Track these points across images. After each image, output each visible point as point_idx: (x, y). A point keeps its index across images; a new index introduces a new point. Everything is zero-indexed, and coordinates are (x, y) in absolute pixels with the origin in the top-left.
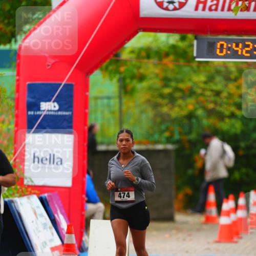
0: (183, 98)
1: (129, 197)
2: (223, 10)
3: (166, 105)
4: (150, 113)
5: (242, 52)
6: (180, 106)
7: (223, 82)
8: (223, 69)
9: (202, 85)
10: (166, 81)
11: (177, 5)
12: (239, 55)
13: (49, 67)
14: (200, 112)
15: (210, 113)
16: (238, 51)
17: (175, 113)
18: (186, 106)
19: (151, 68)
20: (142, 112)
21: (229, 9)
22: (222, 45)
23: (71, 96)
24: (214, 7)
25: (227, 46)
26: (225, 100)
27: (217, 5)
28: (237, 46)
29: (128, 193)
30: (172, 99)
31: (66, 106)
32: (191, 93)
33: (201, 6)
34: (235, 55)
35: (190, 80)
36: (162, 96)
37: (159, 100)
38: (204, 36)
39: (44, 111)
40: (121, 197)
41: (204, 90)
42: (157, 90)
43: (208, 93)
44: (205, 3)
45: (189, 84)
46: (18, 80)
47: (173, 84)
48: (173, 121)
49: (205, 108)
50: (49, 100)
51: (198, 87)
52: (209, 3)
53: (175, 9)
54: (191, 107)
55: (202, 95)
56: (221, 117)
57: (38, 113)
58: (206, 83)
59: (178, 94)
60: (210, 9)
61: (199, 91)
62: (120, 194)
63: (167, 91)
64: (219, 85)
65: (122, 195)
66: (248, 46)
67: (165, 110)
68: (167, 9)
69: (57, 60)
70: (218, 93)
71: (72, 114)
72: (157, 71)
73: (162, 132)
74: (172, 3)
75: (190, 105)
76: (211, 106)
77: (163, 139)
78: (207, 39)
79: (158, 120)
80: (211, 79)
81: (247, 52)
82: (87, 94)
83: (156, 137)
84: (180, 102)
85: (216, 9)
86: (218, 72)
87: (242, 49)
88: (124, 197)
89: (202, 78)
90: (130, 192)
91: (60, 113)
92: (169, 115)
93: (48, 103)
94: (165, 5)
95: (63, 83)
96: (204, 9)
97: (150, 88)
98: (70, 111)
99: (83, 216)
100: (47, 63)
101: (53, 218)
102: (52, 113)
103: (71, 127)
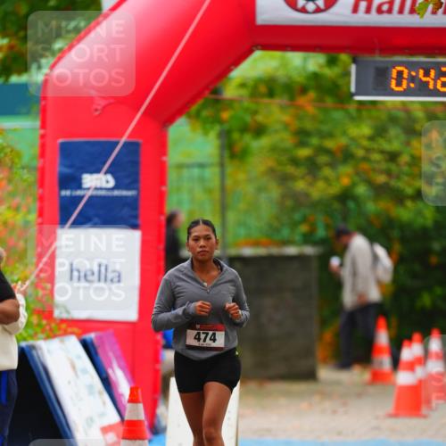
0: (332, 165)
1: (214, 340)
2: (401, 11)
3: (303, 178)
4: (275, 191)
5: (435, 85)
6: (327, 180)
7: (403, 137)
8: (401, 114)
9: (365, 143)
10: (302, 136)
11: (321, 3)
12: (430, 90)
13: (97, 113)
14: (361, 190)
15: (379, 191)
16: (428, 83)
17: (319, 190)
18: (338, 178)
19: (275, 114)
20: (260, 190)
21: (412, 11)
22: (400, 74)
23: (136, 163)
24: (385, 7)
25: (409, 73)
26: (406, 169)
27: (391, 3)
28: (427, 74)
29: (214, 334)
30: (312, 167)
31: (127, 181)
32: (346, 156)
33: (363, 5)
34: (423, 89)
35: (344, 133)
36: (295, 162)
37: (290, 169)
38: (367, 58)
39: (89, 189)
40: (199, 340)
41: (368, 150)
42: (285, 151)
43: (376, 157)
45: (343, 141)
46: (43, 137)
47: (315, 141)
48: (315, 205)
49: (370, 183)
50: (98, 171)
51: (359, 146)
53: (318, 10)
54: (346, 181)
55: (366, 159)
56: (399, 198)
57: (79, 193)
58: (371, 138)
59: (323, 159)
60: (379, 11)
61: (360, 153)
62: (199, 334)
63: (304, 152)
64: (394, 142)
65: (203, 336)
67: (300, 185)
68: (303, 10)
69: (110, 100)
70: (393, 157)
71: (138, 194)
72: (286, 118)
73: (294, 225)
75: (343, 177)
76: (381, 179)
77: (297, 238)
78: (375, 61)
79: (289, 203)
80: (380, 132)
81: (444, 84)
82: (164, 158)
83: (286, 233)
84: (327, 172)
85: (390, 11)
86: (393, 120)
87: (435, 80)
88: (205, 340)
89: (366, 130)
90: (217, 333)
91: (116, 193)
92: (307, 195)
93: (95, 176)
95: (124, 140)
96: (368, 10)
97: (274, 149)
98: (134, 189)
99: (157, 372)
100: (95, 107)
101: (104, 375)
102: (103, 193)
103: (136, 217)
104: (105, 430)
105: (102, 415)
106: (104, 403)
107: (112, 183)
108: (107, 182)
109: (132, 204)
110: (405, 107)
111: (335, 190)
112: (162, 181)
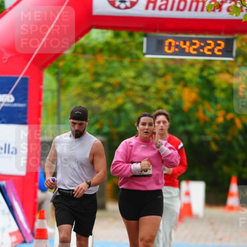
0: (113, 92)
2: (172, 9)
3: (97, 99)
5: (189, 49)
6: (110, 100)
8: (151, 65)
9: (131, 80)
10: (97, 76)
11: (128, 4)
12: (186, 53)
13: (5, 61)
14: (129, 106)
15: (138, 107)
16: (185, 49)
17: (106, 106)
18: (116, 99)
19: (83, 64)
21: (178, 9)
22: (170, 43)
23: (26, 89)
24: (163, 7)
25: (175, 43)
26: (153, 95)
27: (166, 5)
28: (185, 44)
30: (102, 93)
31: (21, 98)
32: (120, 87)
33: (151, 5)
34: (182, 52)
35: (120, 75)
36: (92, 90)
37: (90, 94)
38: (152, 34)
41: (133, 84)
42: (87, 84)
43: (137, 88)
44: (155, 3)
45: (119, 79)
47: (103, 79)
48: (103, 114)
50: (7, 93)
51: (128, 82)
52: (159, 3)
53: (127, 8)
54: (120, 101)
55: (131, 89)
58: (135, 78)
59: (108, 89)
60: (160, 9)
61: (128, 86)
63: (98, 85)
64: (147, 80)
66: (195, 44)
67: (96, 103)
68: (119, 7)
69: (13, 55)
70: (146, 88)
71: (27, 106)
72: (88, 66)
73: (92, 124)
74: (124, 2)
75: (119, 99)
76: (140, 100)
77: (93, 131)
78: (157, 37)
80: (139, 75)
81: (194, 50)
82: (41, 87)
84: (110, 96)
85: (165, 9)
86: (146, 68)
87: (189, 47)
89: (131, 73)
91: (15, 105)
92: (99, 108)
93: (4, 96)
94: (117, 3)
95: (21, 77)
96: (154, 8)
97: (81, 83)
98: (25, 103)
99: (35, 203)
100: (4, 58)
101: (10, 205)
102: (8, 105)
103: (26, 118)
104: (11, 234)
105: (9, 226)
106: (10, 220)
107: (13, 99)
108: (10, 99)
109: (24, 111)
110: (153, 61)
111: (114, 106)
112: (40, 99)
